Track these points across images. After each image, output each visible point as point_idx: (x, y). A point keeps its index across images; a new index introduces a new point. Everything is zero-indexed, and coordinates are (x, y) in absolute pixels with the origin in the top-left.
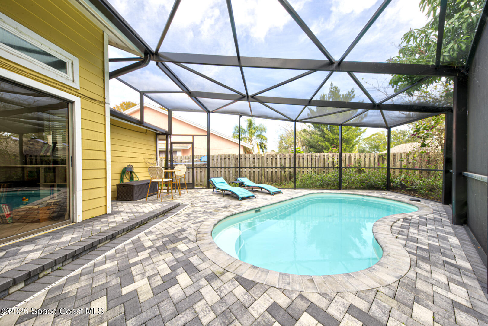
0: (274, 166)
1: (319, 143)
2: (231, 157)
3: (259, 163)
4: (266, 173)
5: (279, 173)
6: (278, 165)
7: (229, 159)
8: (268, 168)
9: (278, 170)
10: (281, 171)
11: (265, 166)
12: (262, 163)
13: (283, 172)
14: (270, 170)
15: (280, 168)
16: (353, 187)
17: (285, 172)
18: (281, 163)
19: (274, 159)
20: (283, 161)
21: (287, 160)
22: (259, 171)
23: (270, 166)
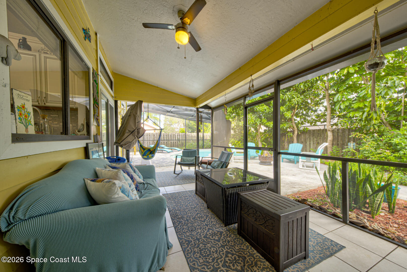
0: (174, 139)
1: (194, 126)
2: (151, 135)
3: (166, 137)
4: (170, 143)
5: (177, 143)
6: (177, 139)
7: (150, 135)
8: (171, 140)
9: (177, 141)
10: (178, 142)
11: (170, 139)
12: (168, 138)
13: (179, 142)
14: (172, 141)
15: (178, 140)
16: (208, 147)
17: (180, 142)
18: (178, 138)
19: (174, 136)
20: (179, 137)
21: (181, 136)
22: (166, 142)
23: (172, 139)
